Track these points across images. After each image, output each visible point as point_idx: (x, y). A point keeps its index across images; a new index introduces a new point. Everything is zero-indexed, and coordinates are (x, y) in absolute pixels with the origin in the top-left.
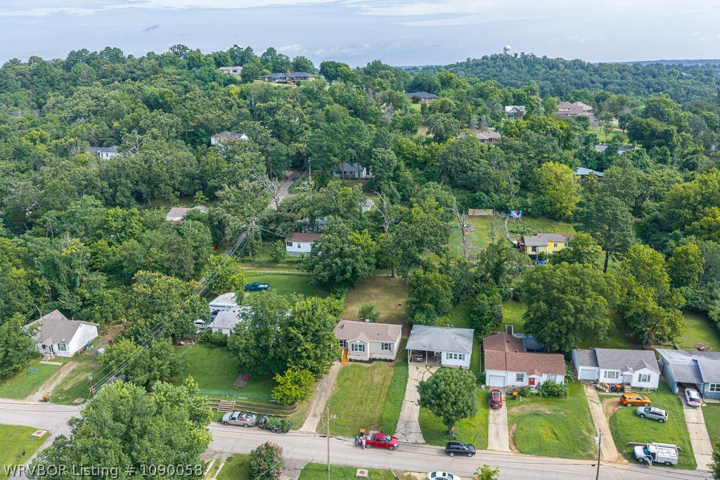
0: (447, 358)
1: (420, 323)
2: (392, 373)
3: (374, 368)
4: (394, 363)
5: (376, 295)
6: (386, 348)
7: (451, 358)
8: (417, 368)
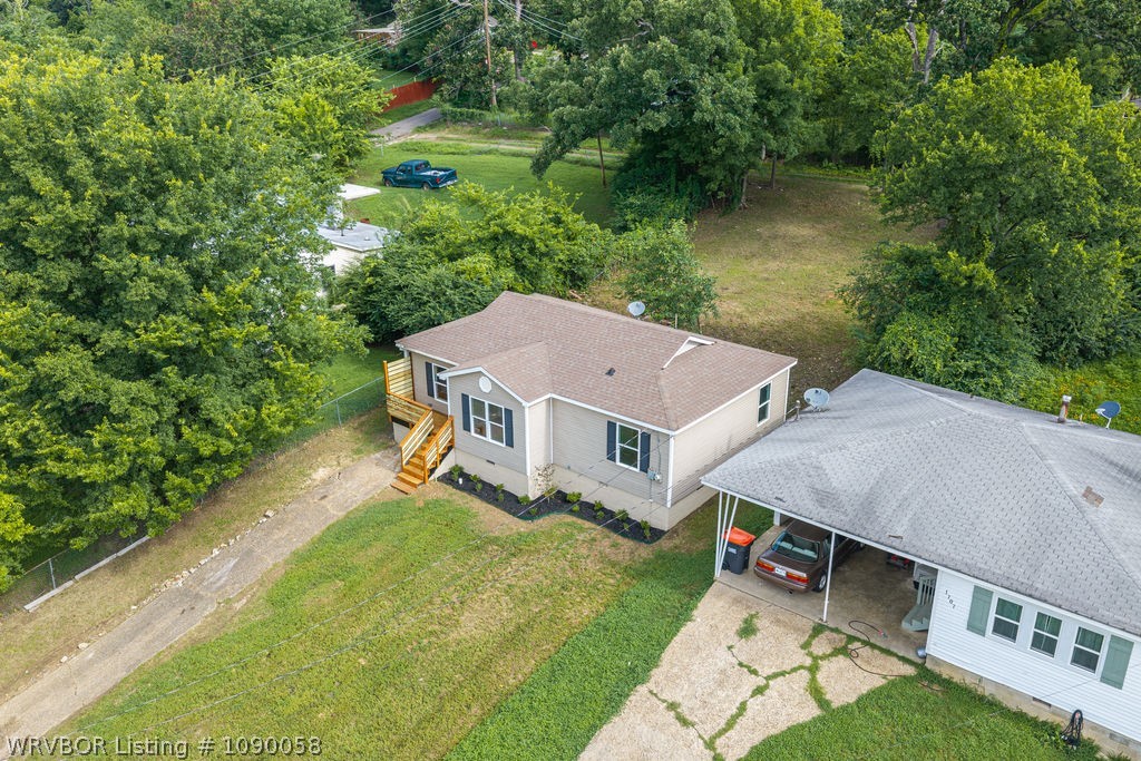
0: (975, 626)
1: (908, 369)
2: (582, 611)
3: (515, 548)
4: (645, 552)
5: (796, 245)
6: (628, 457)
7: (1006, 630)
8: (747, 630)
